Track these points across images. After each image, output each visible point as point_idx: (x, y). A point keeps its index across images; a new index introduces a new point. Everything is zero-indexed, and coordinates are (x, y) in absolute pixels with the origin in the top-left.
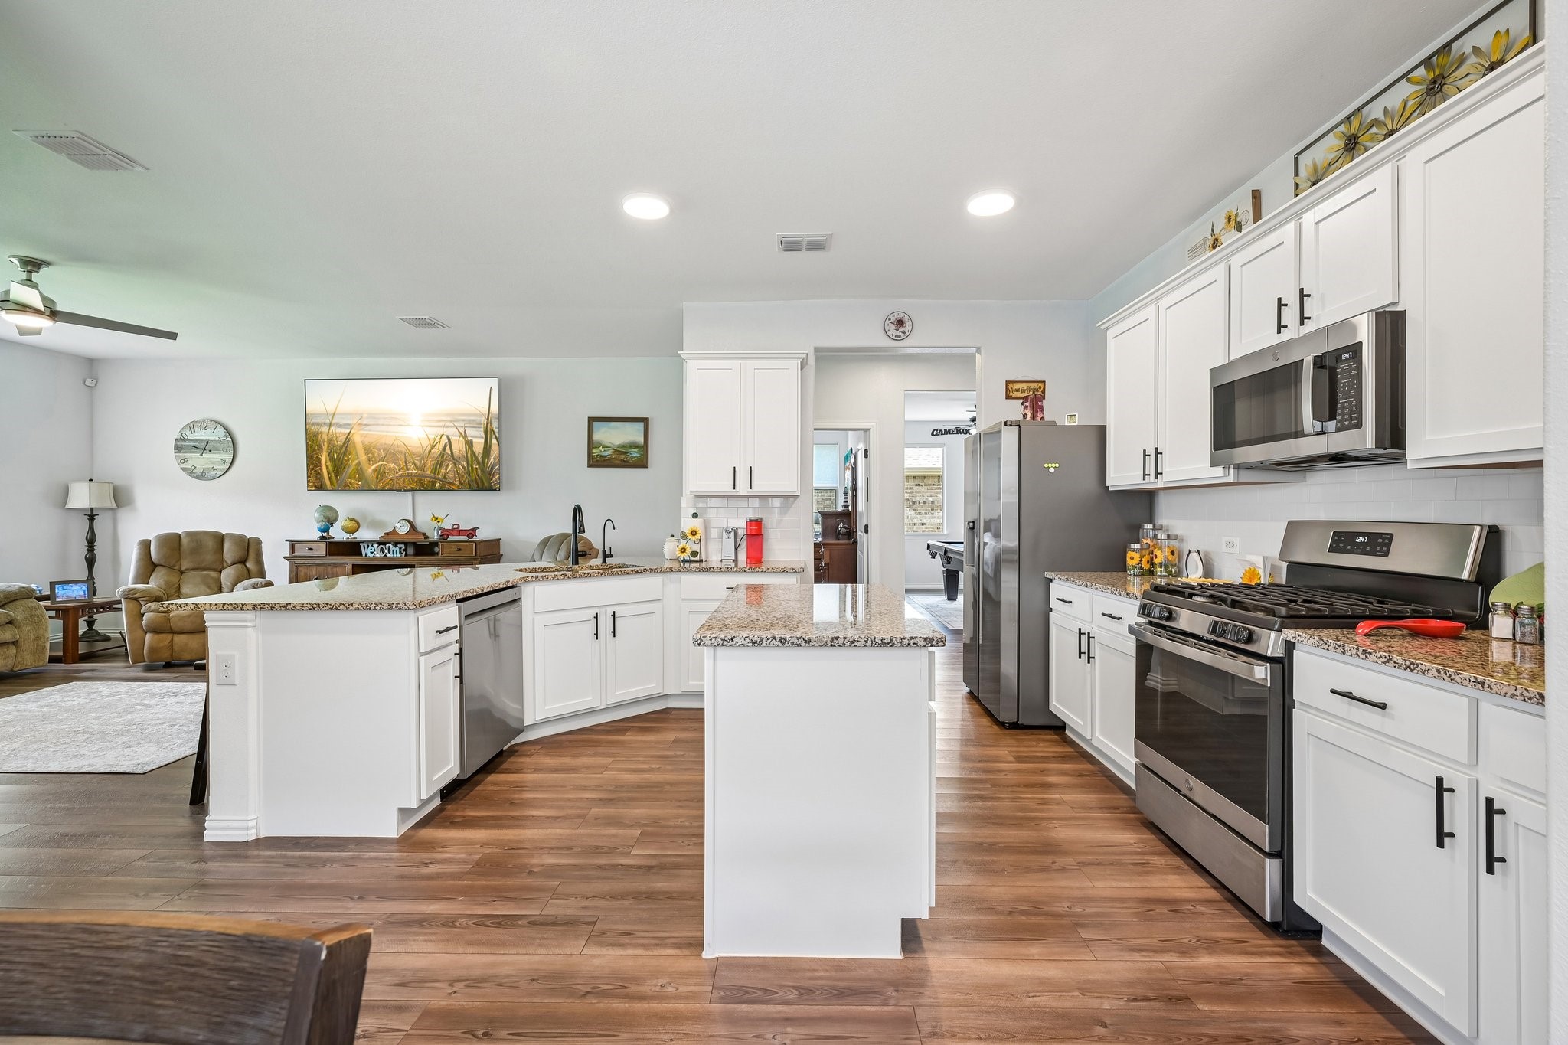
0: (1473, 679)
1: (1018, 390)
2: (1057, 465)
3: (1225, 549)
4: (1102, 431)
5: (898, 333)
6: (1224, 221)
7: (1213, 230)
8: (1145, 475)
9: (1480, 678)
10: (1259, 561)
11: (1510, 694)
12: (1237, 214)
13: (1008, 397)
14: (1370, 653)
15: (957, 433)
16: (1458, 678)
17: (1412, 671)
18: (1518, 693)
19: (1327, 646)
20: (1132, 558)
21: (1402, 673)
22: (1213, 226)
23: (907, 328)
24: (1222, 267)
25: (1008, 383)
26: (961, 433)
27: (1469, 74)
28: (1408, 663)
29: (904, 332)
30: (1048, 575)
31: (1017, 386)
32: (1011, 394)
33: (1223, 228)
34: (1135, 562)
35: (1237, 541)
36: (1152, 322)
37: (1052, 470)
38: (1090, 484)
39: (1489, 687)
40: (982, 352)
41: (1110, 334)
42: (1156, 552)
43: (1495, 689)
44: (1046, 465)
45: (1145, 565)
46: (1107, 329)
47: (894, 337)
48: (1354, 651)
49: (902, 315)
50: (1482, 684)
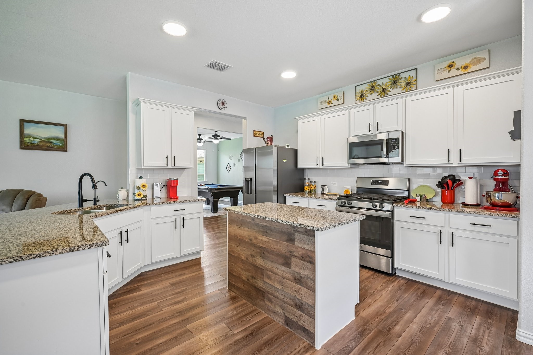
0: (447, 210)
1: (257, 134)
2: (286, 160)
3: (332, 185)
4: (296, 151)
5: (222, 107)
6: (333, 97)
7: (329, 99)
8: (317, 165)
9: (449, 209)
11: (456, 211)
12: (337, 96)
13: (254, 136)
14: (421, 207)
16: (444, 210)
17: (432, 210)
18: (458, 211)
19: (408, 207)
20: (307, 188)
21: (430, 210)
22: (329, 97)
23: (225, 106)
24: (347, 111)
25: (254, 131)
27: (403, 82)
28: (431, 208)
29: (224, 108)
30: (284, 195)
31: (257, 132)
32: (255, 135)
33: (332, 99)
34: (307, 190)
35: (336, 182)
37: (285, 162)
38: (292, 165)
39: (451, 211)
40: (247, 120)
41: (299, 122)
42: (312, 186)
43: (453, 211)
44: (284, 160)
45: (309, 190)
46: (297, 120)
47: (221, 109)
48: (416, 207)
49: (224, 101)
50: (450, 210)
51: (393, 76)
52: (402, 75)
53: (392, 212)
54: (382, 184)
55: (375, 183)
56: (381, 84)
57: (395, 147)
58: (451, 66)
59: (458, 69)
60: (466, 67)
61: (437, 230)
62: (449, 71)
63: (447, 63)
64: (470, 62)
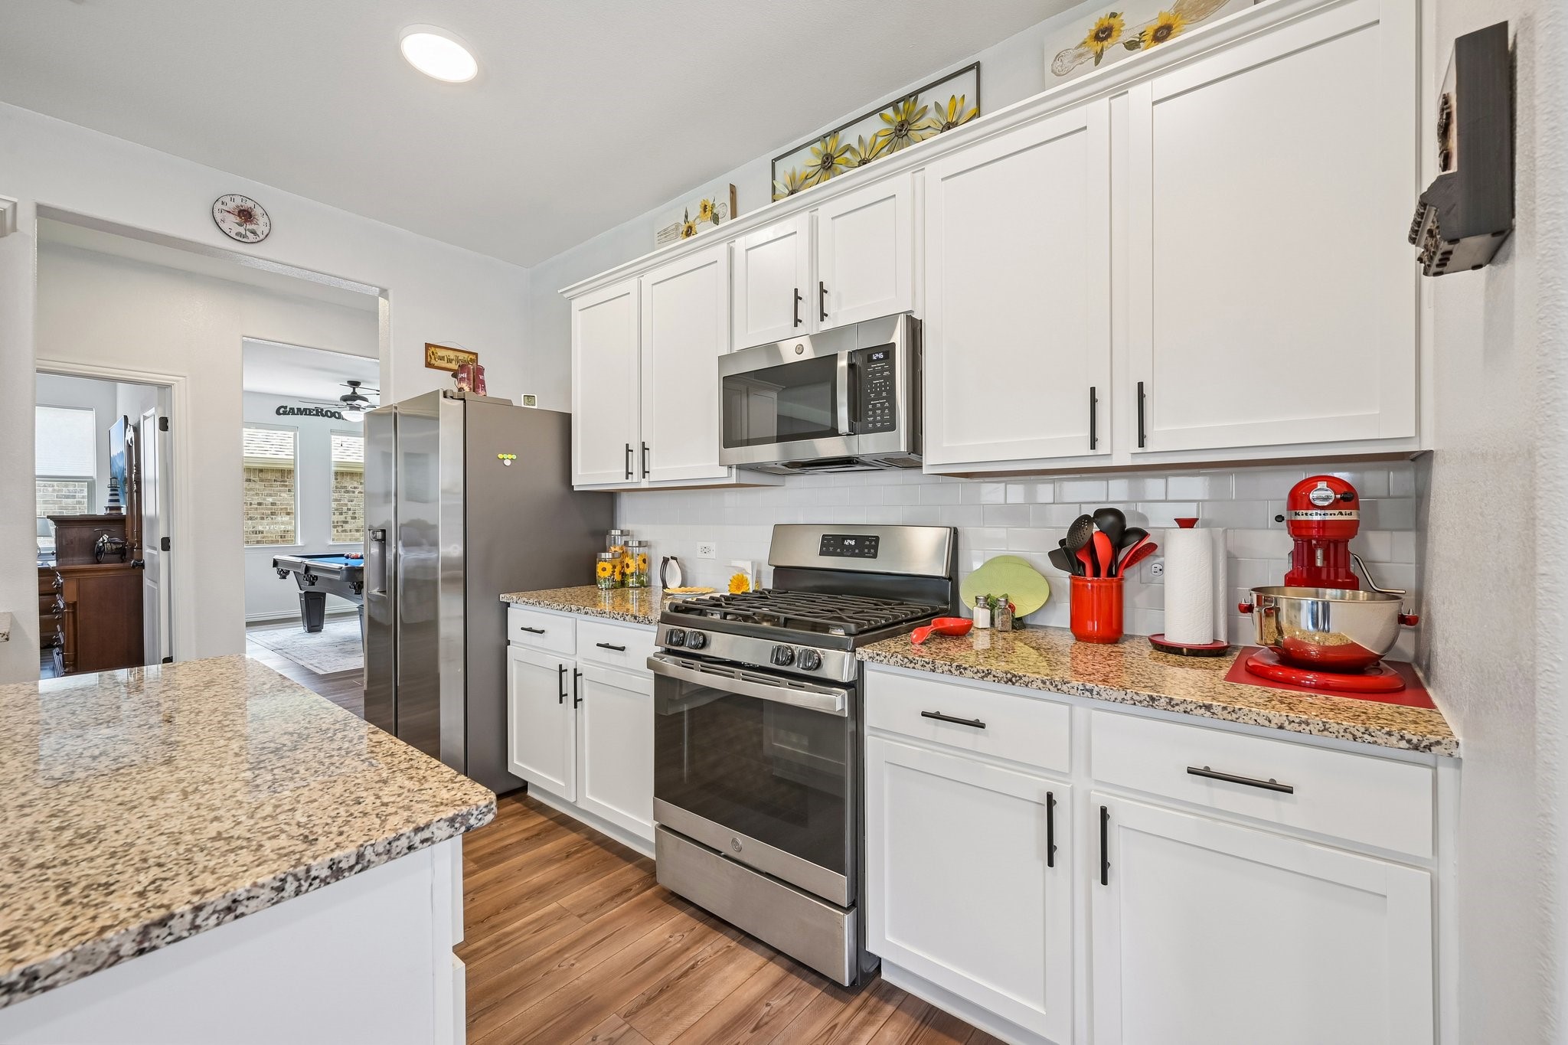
0: (1081, 687)
1: (442, 358)
2: (514, 457)
3: (700, 554)
4: (566, 420)
5: (242, 230)
6: (699, 210)
7: (686, 217)
8: (628, 474)
9: (1089, 686)
10: (747, 566)
11: (1119, 699)
12: (713, 205)
13: (429, 365)
14: (965, 669)
15: (317, 415)
16: (1065, 688)
17: (1013, 684)
18: (1128, 697)
19: (912, 665)
20: (604, 569)
21: (1002, 687)
22: (686, 212)
23: (261, 227)
24: (723, 247)
25: (428, 346)
26: (323, 416)
27: (929, 127)
28: (1009, 676)
29: (254, 232)
30: (504, 598)
31: (441, 353)
32: (433, 362)
33: (698, 217)
34: (607, 574)
35: (713, 546)
36: (634, 296)
37: (508, 463)
38: (551, 481)
39: (1098, 693)
40: (391, 297)
41: (576, 304)
42: (628, 560)
43: (1104, 695)
44: (500, 456)
45: (618, 577)
46: (571, 299)
47: (233, 235)
48: (946, 668)
49: (250, 204)
50: (1091, 691)
51: (894, 105)
52: (927, 99)
53: (855, 688)
54: (857, 551)
55: (831, 549)
56: (855, 145)
57: (880, 387)
58: (1103, 34)
59: (1132, 46)
60: (1162, 33)
61: (1036, 788)
62: (1098, 57)
63: (1090, 25)
64: (1178, 9)
